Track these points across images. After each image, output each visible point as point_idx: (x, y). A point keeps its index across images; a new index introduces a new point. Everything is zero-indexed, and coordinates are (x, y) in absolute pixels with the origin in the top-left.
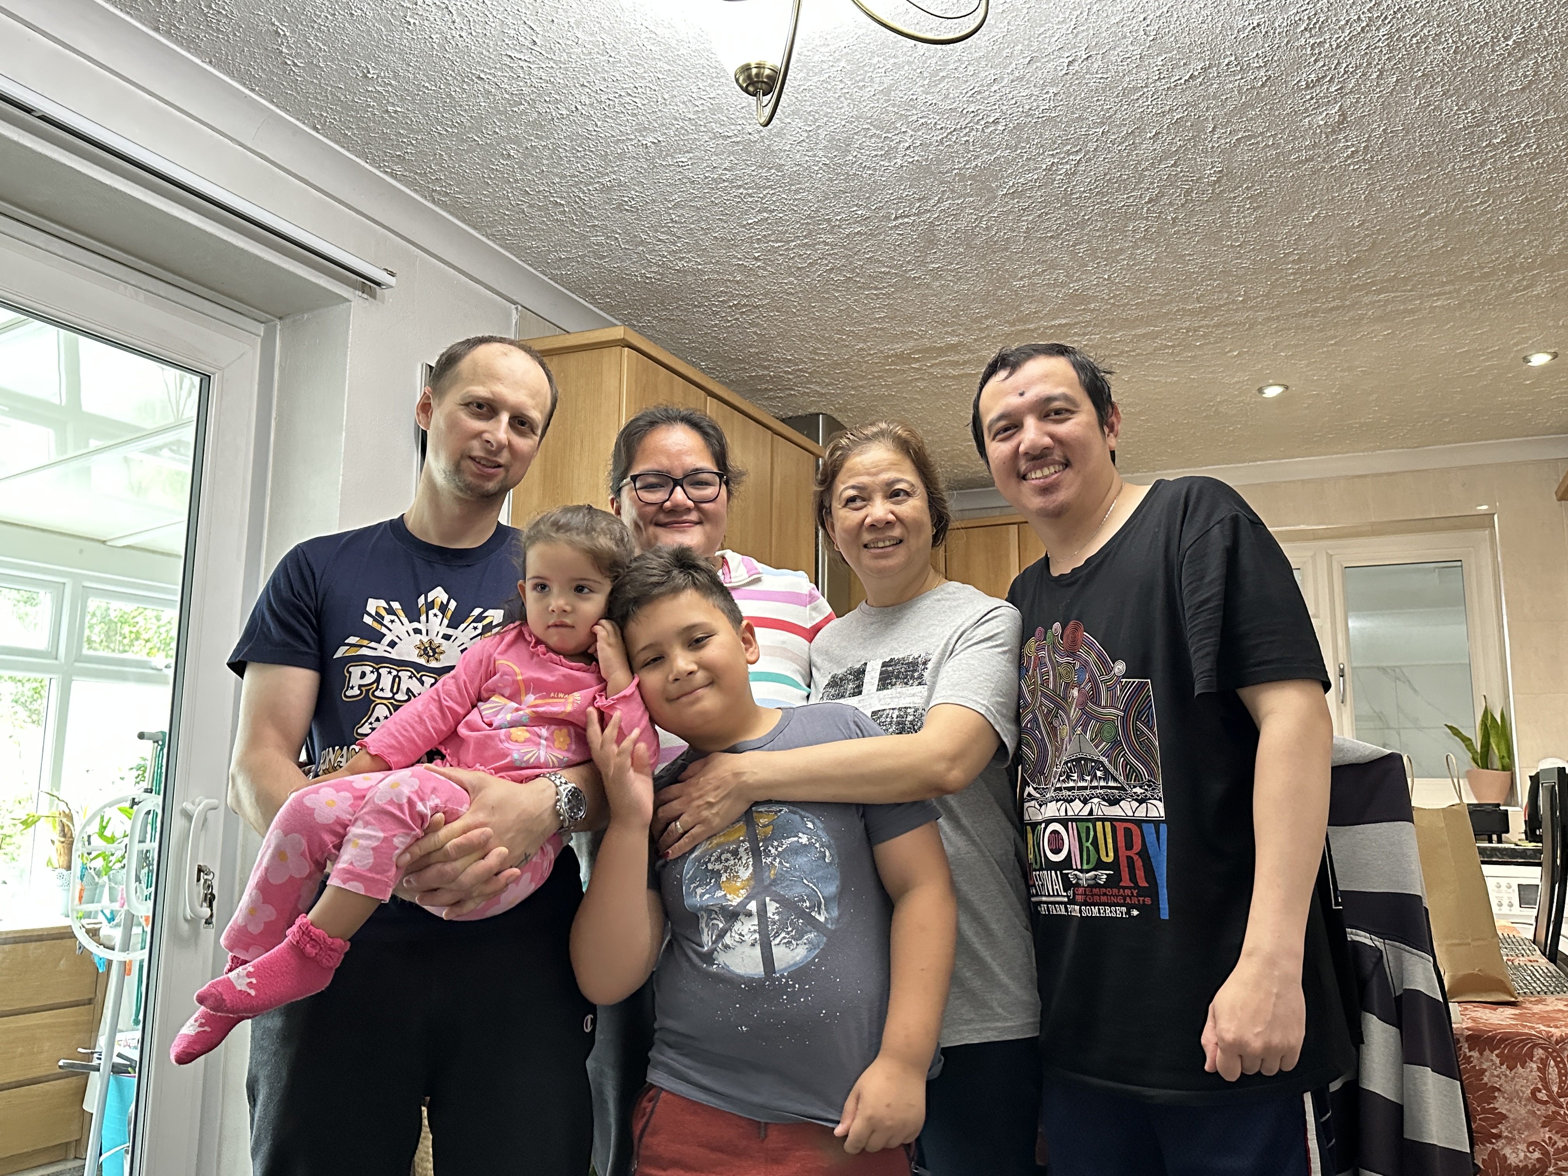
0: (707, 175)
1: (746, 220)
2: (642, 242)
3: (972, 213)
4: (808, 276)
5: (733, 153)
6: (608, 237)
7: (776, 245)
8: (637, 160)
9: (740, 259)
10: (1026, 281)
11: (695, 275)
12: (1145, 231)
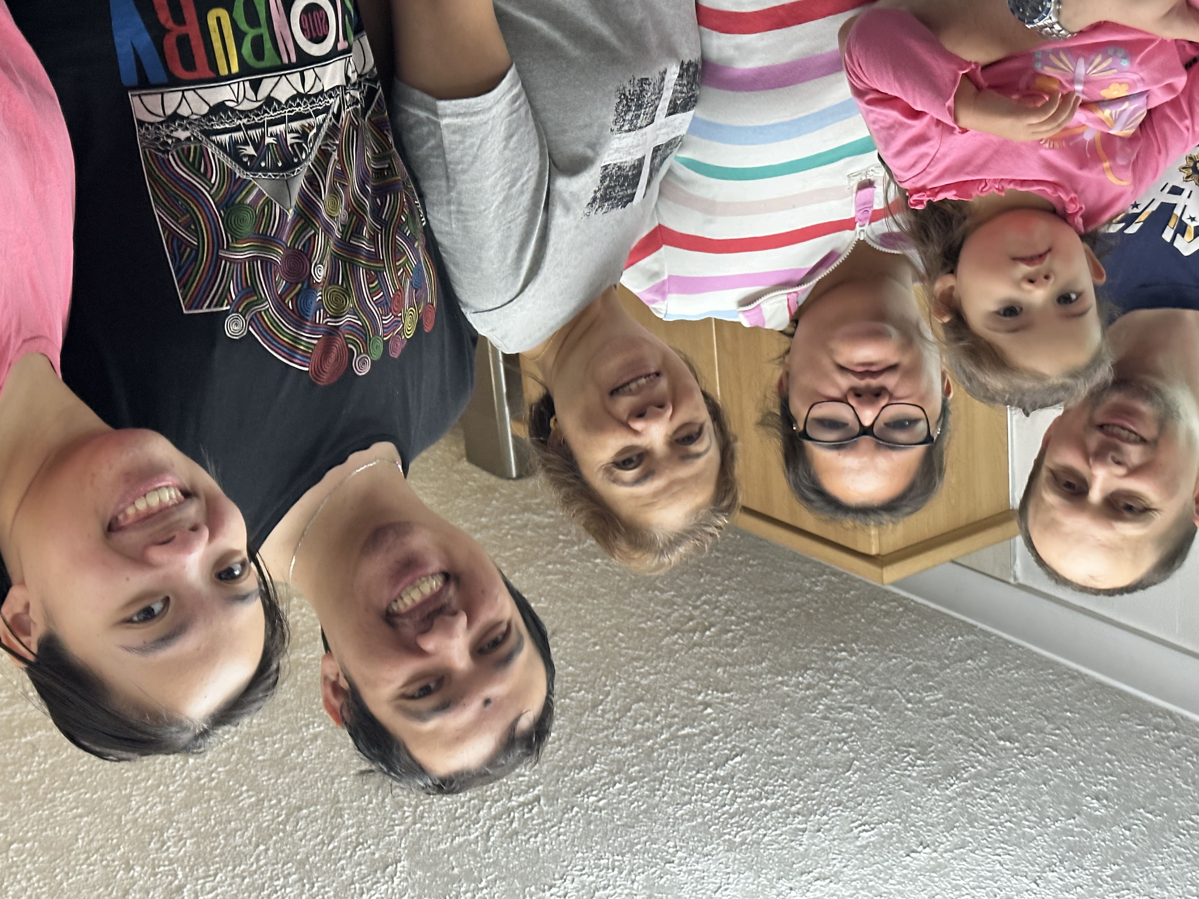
0: (825, 818)
1: (744, 761)
2: (872, 702)
3: (432, 825)
4: (623, 689)
5: (804, 856)
6: (920, 701)
7: (687, 730)
8: (927, 824)
9: (730, 700)
10: (307, 734)
11: (781, 665)
12: (164, 843)
